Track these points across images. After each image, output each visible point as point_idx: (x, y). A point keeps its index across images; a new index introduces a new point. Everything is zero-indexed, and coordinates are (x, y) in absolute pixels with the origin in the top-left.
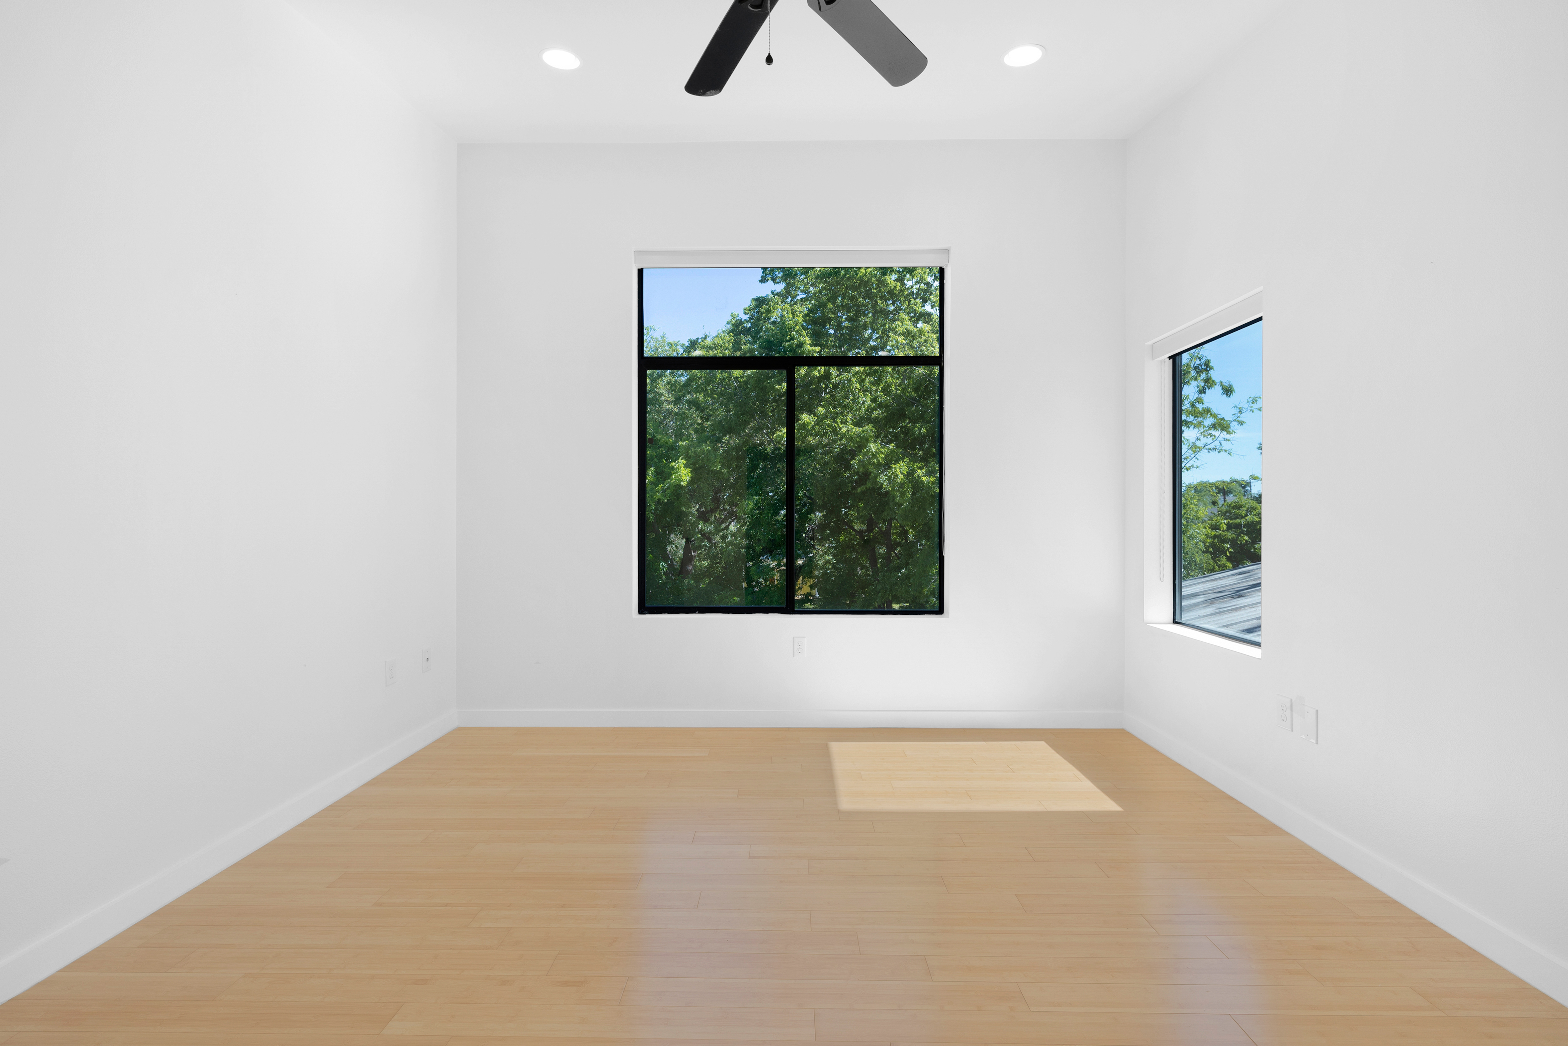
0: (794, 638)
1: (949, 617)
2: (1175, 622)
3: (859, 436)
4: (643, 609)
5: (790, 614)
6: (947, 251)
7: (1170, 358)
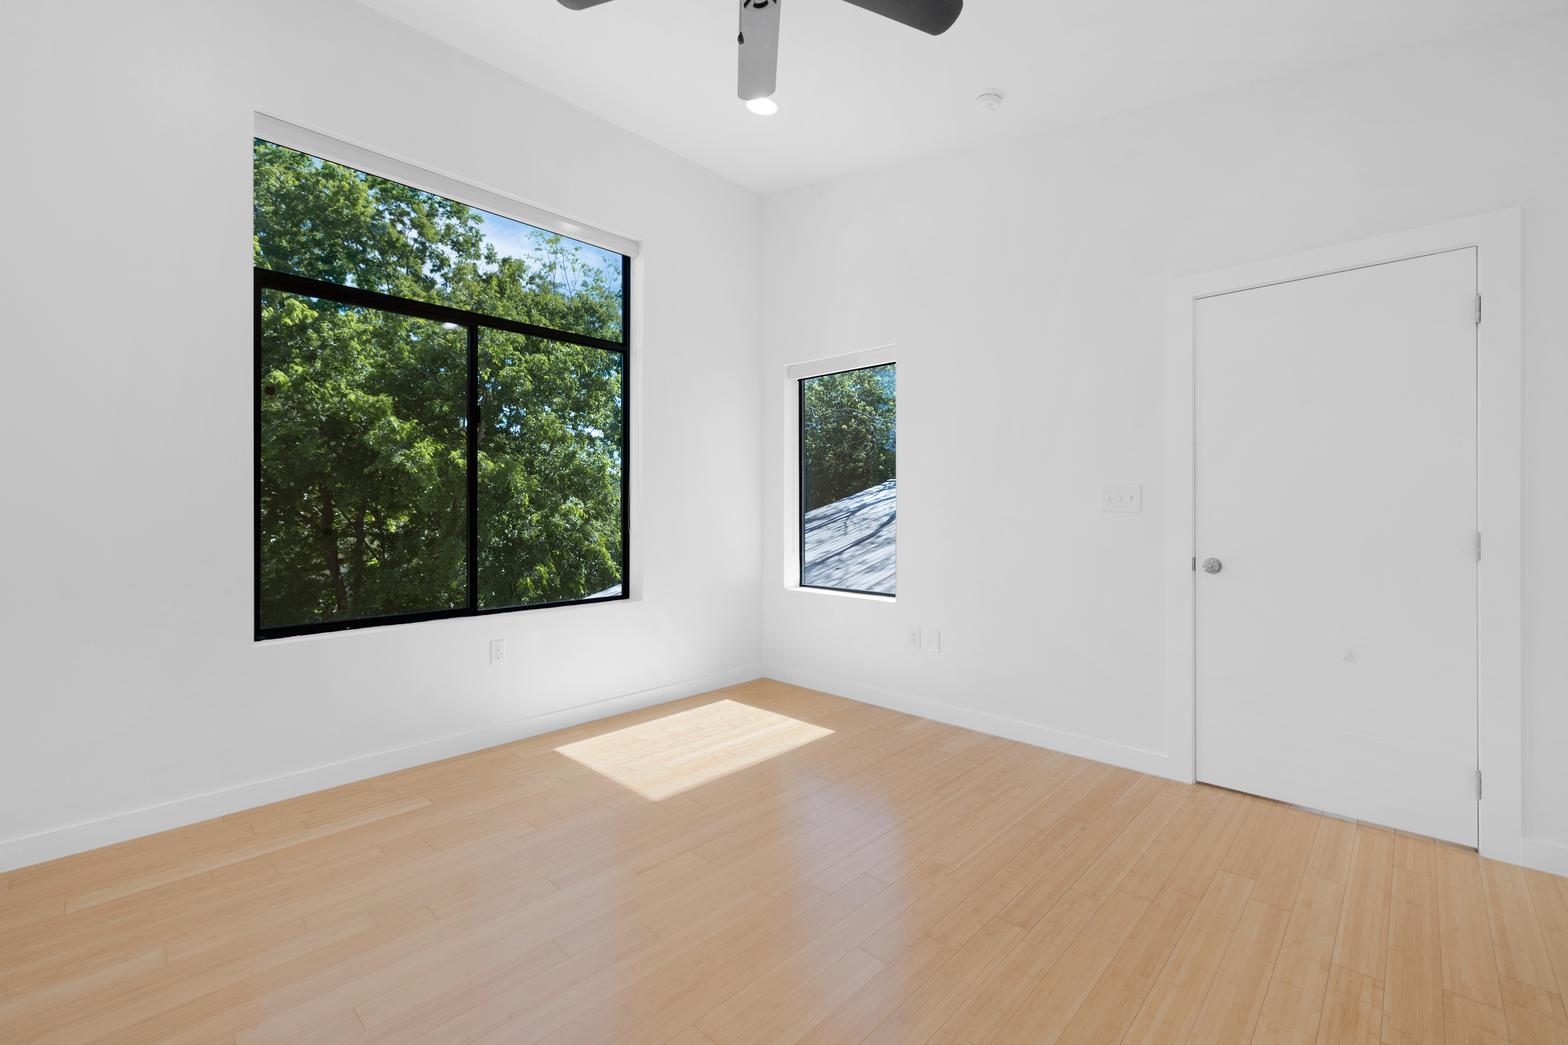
0: (491, 643)
1: (642, 600)
2: (801, 585)
3: (372, 405)
4: (261, 633)
5: (475, 616)
6: (637, 244)
7: (799, 380)
